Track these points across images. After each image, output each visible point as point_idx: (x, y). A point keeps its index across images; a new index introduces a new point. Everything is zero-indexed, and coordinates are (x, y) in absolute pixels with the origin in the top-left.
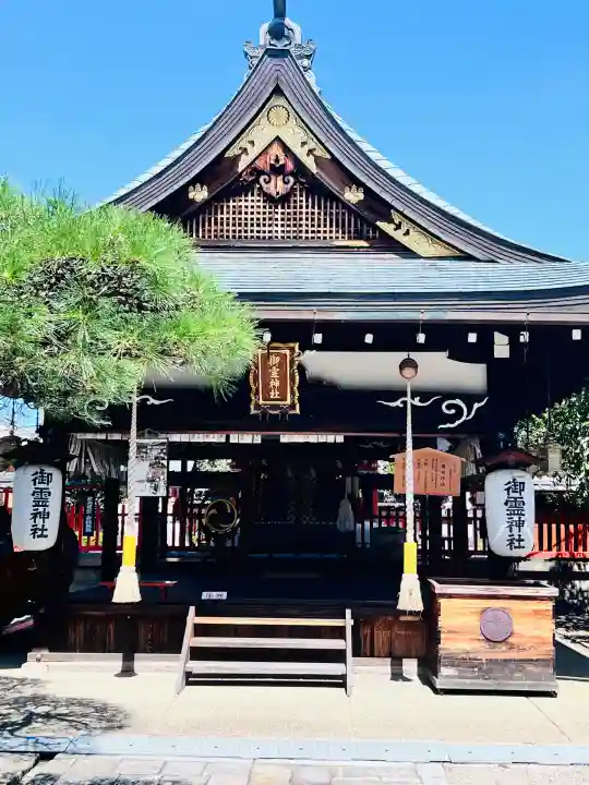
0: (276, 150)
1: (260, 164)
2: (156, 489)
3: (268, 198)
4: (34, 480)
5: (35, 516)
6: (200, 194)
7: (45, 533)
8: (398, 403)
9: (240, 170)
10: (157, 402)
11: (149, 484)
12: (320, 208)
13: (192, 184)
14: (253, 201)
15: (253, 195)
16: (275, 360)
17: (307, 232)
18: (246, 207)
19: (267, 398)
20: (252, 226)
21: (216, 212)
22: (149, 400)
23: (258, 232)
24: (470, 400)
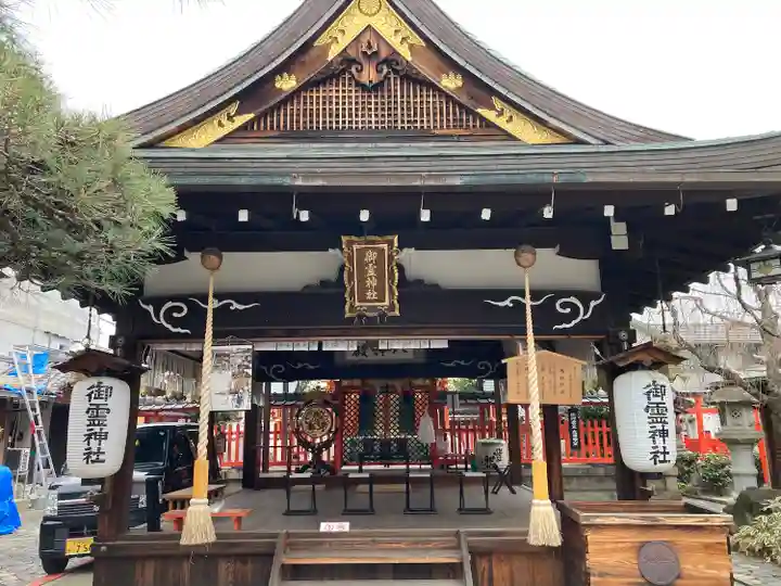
1: (352, 53)
2: (239, 401)
4: (89, 395)
5: (89, 437)
6: (287, 83)
7: (101, 457)
8: (507, 303)
9: (329, 59)
10: (241, 307)
11: (231, 397)
12: (415, 96)
13: (279, 70)
14: (344, 91)
15: (344, 85)
16: (371, 256)
17: (403, 122)
18: (337, 97)
19: (363, 299)
20: (344, 116)
21: (305, 103)
22: (231, 304)
23: (350, 122)
24: (584, 298)
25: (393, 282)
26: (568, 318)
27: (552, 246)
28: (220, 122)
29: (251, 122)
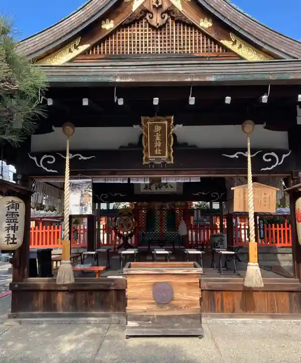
1: (146, 6)
2: (86, 209)
3: (152, 28)
6: (109, 26)
8: (235, 156)
9: (133, 10)
10: (85, 158)
12: (184, 33)
13: (104, 17)
14: (142, 30)
15: (142, 26)
16: (158, 129)
17: (176, 49)
18: (138, 34)
19: (153, 154)
20: (142, 45)
21: (119, 38)
22: (80, 157)
23: (146, 49)
24: (280, 153)
25: (170, 143)
26: (269, 164)
27: (262, 123)
28: (70, 49)
29: (88, 50)
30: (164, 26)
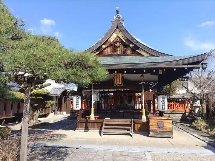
0: (117, 38)
1: (115, 41)
2: (98, 99)
3: (116, 47)
5: (76, 104)
6: (104, 47)
7: (78, 107)
8: (141, 83)
9: (111, 42)
10: (97, 84)
11: (96, 98)
13: (103, 45)
15: (113, 46)
16: (118, 76)
17: (123, 52)
18: (112, 49)
19: (117, 83)
20: (113, 52)
21: (107, 50)
24: (155, 82)
25: (122, 80)
26: (151, 86)
29: (98, 54)
30: (120, 46)
